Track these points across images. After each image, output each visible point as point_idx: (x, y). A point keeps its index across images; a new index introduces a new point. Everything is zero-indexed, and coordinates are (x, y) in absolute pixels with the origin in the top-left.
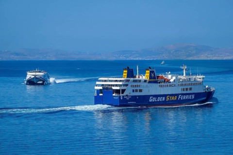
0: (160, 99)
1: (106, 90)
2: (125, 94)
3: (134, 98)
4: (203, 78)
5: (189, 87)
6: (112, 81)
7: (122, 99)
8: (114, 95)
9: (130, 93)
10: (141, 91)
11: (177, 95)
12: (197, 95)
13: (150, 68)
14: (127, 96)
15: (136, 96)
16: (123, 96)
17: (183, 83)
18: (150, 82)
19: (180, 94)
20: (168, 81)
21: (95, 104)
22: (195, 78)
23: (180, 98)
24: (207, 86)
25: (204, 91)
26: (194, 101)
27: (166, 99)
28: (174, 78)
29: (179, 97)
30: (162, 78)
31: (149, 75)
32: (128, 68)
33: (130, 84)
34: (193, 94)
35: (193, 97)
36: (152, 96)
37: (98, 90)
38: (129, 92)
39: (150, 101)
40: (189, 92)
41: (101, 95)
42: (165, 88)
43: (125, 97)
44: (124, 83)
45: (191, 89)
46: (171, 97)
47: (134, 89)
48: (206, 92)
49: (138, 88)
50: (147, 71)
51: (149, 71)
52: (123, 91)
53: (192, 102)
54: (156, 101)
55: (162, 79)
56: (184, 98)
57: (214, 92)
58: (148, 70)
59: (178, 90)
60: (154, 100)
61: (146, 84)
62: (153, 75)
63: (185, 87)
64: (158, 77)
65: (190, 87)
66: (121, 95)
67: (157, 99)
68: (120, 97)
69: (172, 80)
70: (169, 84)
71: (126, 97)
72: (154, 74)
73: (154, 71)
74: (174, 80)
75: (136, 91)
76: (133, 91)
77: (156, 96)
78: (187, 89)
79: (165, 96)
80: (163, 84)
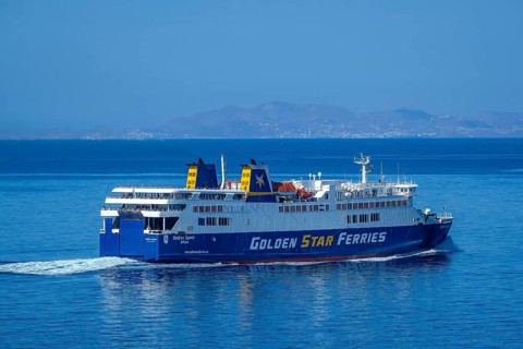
0: (281, 243)
1: (128, 218)
2: (176, 229)
3: (202, 241)
4: (411, 189)
5: (369, 212)
6: (145, 196)
7: (166, 242)
8: (146, 231)
9: (190, 228)
10: (224, 222)
11: (335, 233)
12: (395, 234)
13: (253, 162)
14: (181, 234)
15: (209, 236)
16: (171, 236)
17: (352, 202)
18: (250, 199)
19: (343, 231)
20: (309, 196)
21: (101, 256)
22: (391, 190)
23: (343, 242)
24: (427, 211)
25: (416, 223)
26: (384, 249)
27: (299, 243)
28: (326, 188)
29: (341, 239)
30: (290, 187)
31: (248, 179)
32: (200, 160)
33: (190, 204)
34: (383, 229)
35: (383, 238)
36: (256, 234)
37: (108, 220)
38: (188, 224)
39: (252, 248)
40: (369, 224)
41: (115, 231)
42: (297, 215)
43: (175, 238)
44: (173, 201)
45: (375, 217)
46: (314, 238)
47: (205, 216)
48: (421, 224)
49: (217, 216)
50: (244, 171)
51: (249, 171)
52: (171, 222)
53: (379, 250)
54: (269, 247)
55: (288, 191)
56: (356, 240)
57: (448, 224)
58: (246, 166)
59: (337, 221)
60: (265, 244)
61: (241, 203)
62: (260, 180)
63: (359, 213)
64: (277, 186)
65: (373, 211)
66: (165, 232)
67: (273, 244)
68: (161, 237)
69: (319, 195)
70: (308, 204)
71: (178, 238)
72: (265, 179)
73: (263, 171)
74: (326, 195)
75: (211, 222)
76: (201, 222)
77: (272, 236)
78: (363, 218)
79: (299, 235)
80: (291, 204)
